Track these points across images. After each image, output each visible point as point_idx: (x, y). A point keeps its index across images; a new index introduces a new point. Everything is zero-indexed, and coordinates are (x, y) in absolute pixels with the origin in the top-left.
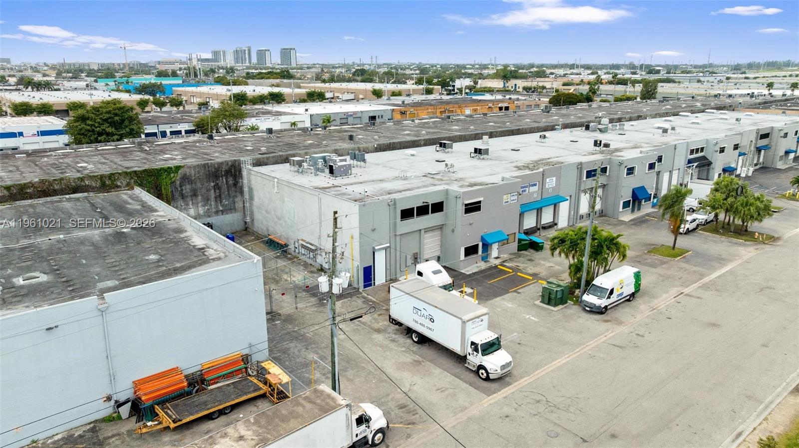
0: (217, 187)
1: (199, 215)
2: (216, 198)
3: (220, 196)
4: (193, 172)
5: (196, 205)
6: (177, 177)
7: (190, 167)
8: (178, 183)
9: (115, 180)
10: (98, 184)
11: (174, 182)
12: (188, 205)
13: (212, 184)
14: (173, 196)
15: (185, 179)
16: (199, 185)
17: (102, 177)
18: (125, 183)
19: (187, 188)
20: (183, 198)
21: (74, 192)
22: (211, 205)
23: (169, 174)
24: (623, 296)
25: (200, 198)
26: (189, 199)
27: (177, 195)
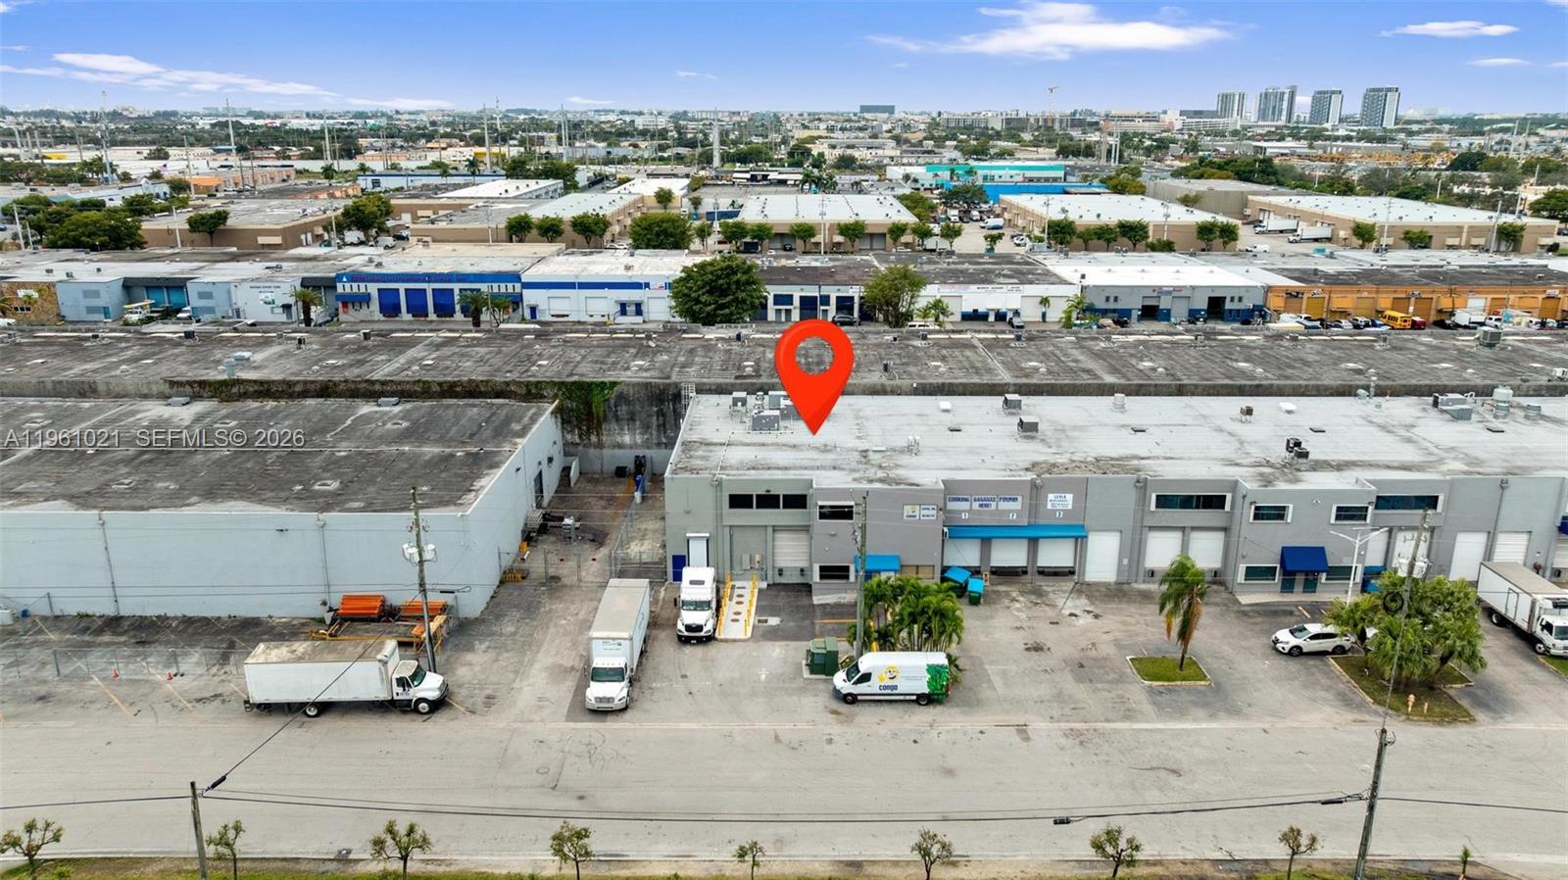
0: (661, 413)
1: (636, 444)
2: (659, 426)
3: (664, 425)
4: (631, 392)
5: (632, 431)
6: (613, 395)
7: (628, 384)
8: (612, 401)
9: (541, 389)
10: (524, 391)
11: (608, 400)
12: (622, 429)
13: (655, 409)
14: (605, 417)
15: (622, 398)
16: (638, 407)
17: (528, 384)
18: (551, 394)
19: (623, 410)
20: (617, 420)
21: (498, 396)
22: (651, 434)
23: (603, 389)
24: (895, 692)
25: (638, 423)
26: (625, 422)
27: (610, 415)
